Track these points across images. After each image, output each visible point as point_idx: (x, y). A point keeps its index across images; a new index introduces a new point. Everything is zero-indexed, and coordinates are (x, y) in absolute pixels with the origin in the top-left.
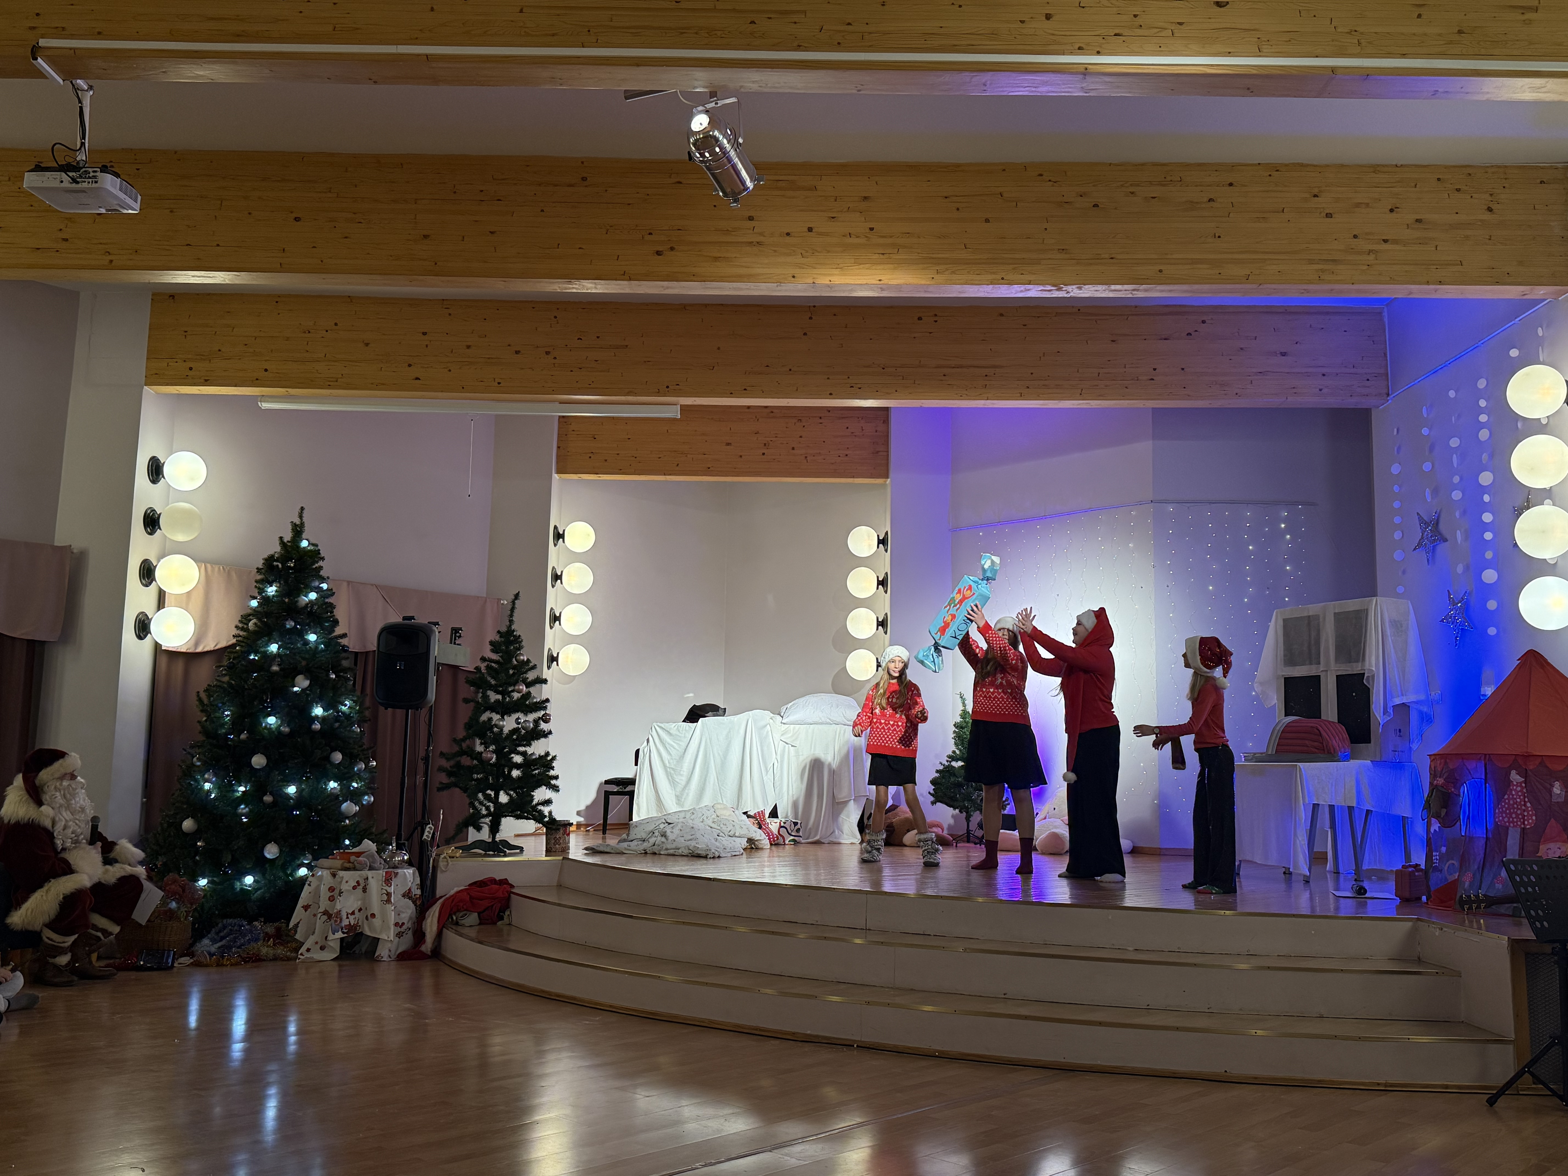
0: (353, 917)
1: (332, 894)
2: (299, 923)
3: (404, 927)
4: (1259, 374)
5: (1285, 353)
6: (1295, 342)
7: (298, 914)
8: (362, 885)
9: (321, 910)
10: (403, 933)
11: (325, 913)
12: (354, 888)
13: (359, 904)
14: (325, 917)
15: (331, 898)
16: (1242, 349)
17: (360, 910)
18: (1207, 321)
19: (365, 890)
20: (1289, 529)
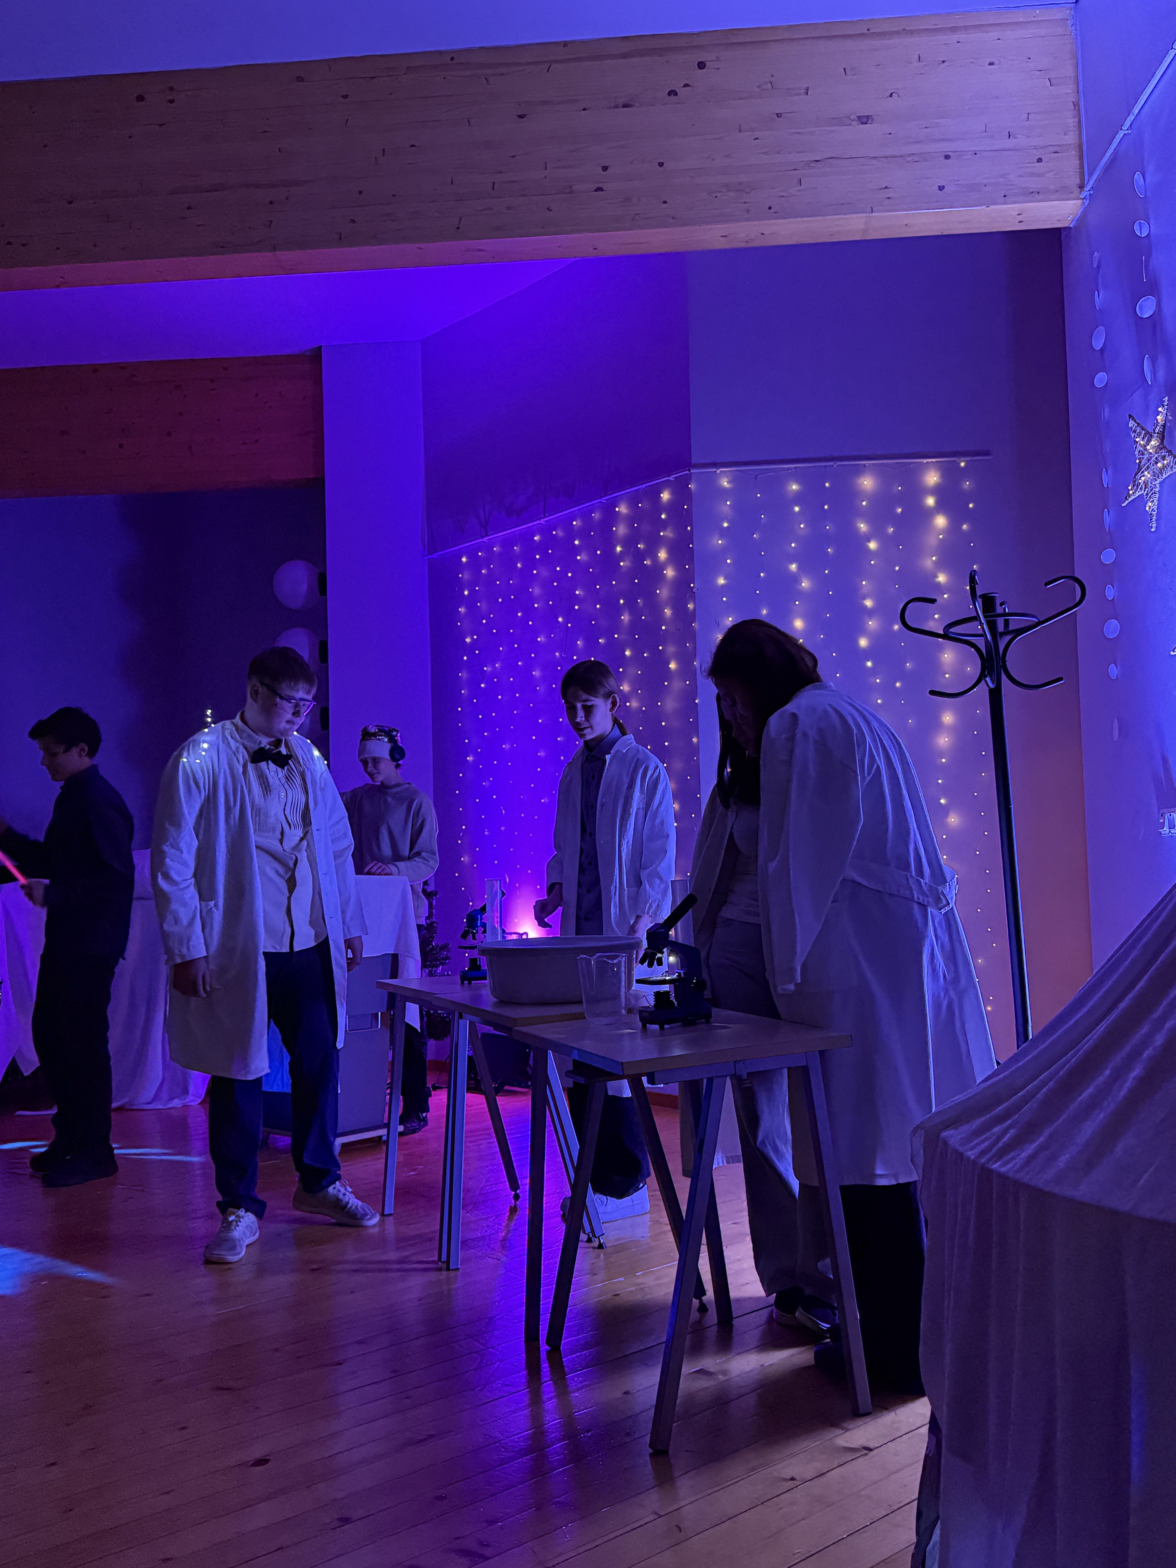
4: (812, 165)
5: (868, 117)
6: (888, 94)
16: (778, 115)
18: (707, 64)
20: (941, 507)
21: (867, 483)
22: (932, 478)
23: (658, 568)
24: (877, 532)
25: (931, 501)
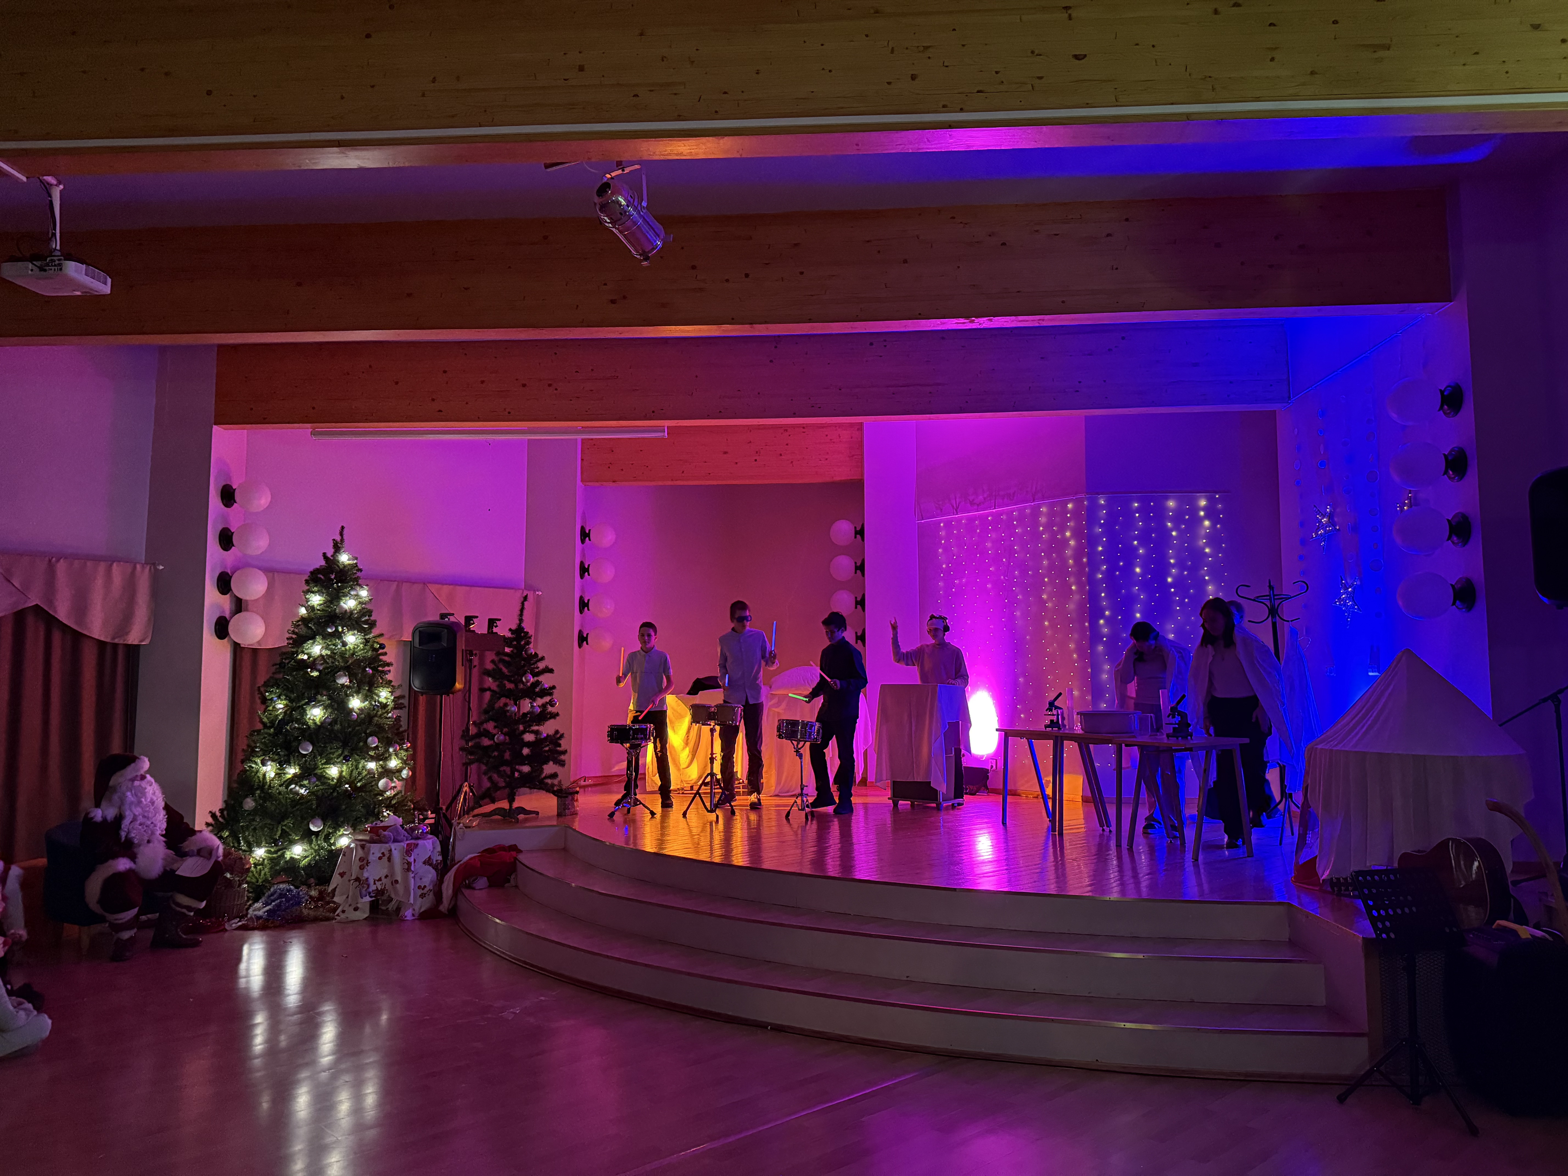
0: (380, 882)
1: (362, 863)
2: (336, 888)
3: (426, 889)
4: (1172, 384)
5: (1197, 364)
6: (1204, 354)
7: (336, 880)
8: (387, 855)
9: (354, 877)
10: (425, 894)
11: (357, 879)
12: (380, 858)
13: (385, 872)
14: (358, 883)
15: (362, 868)
16: (1156, 362)
17: (386, 877)
18: (1125, 338)
19: (389, 859)
20: (1207, 517)
21: (1171, 504)
22: (1203, 503)
23: (1066, 541)
24: (1176, 527)
25: (1202, 513)
